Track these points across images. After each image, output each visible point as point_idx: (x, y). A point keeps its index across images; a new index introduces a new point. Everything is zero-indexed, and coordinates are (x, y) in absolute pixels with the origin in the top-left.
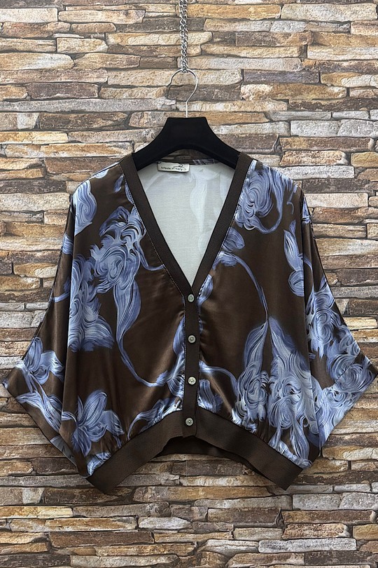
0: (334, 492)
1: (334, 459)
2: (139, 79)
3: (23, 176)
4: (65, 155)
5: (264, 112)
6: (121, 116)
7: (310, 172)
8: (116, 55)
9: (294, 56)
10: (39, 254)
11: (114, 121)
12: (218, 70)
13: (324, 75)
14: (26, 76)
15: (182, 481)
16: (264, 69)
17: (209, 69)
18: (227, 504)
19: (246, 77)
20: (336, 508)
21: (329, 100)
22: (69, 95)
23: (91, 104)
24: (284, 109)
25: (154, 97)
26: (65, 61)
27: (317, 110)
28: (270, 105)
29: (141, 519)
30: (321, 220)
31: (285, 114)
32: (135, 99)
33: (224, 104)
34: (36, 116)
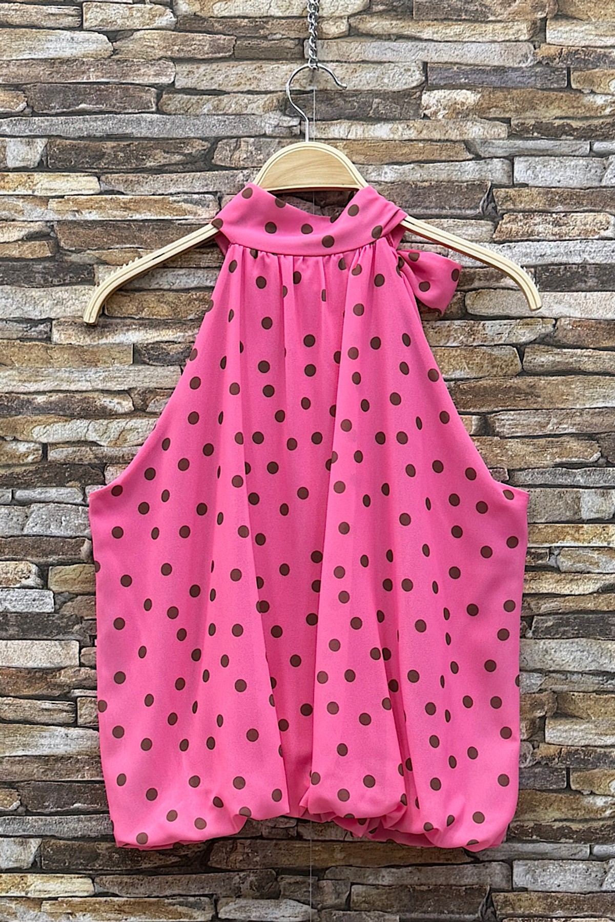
0: (593, 857)
1: (592, 793)
2: (232, 78)
3: (15, 253)
4: (94, 216)
5: (465, 142)
6: (197, 147)
7: (549, 252)
8: (190, 35)
9: (522, 38)
10: (41, 399)
11: (185, 155)
12: (381, 63)
13: (576, 74)
14: (24, 71)
15: (301, 830)
16: (464, 61)
17: (364, 62)
18: (387, 878)
19: (432, 77)
20: (596, 889)
21: (586, 118)
22: (103, 107)
23: (143, 124)
24: (503, 136)
25: (259, 112)
26: (96, 44)
27: (564, 137)
28: (475, 129)
29: (223, 901)
30: (571, 339)
31: (503, 146)
32: (224, 114)
33: (390, 126)
34: (40, 144)
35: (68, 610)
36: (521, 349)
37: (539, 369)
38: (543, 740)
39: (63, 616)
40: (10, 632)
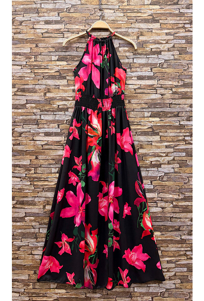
35: (62, 131)
36: (135, 89)
37: (138, 93)
38: (139, 152)
39: (62, 133)
40: (53, 135)
